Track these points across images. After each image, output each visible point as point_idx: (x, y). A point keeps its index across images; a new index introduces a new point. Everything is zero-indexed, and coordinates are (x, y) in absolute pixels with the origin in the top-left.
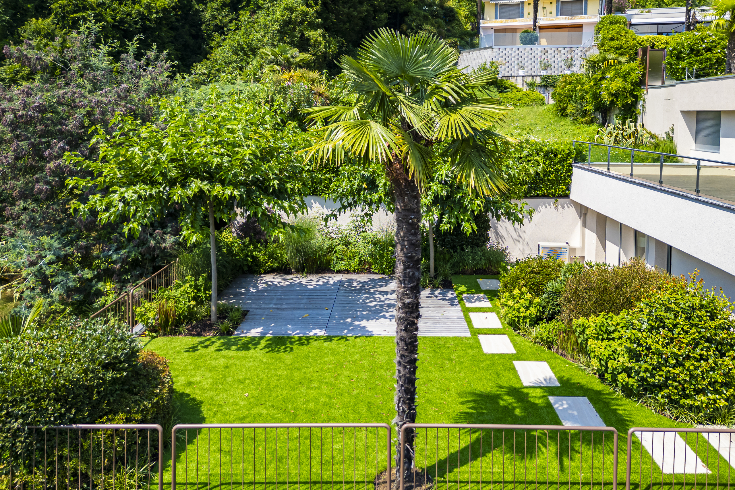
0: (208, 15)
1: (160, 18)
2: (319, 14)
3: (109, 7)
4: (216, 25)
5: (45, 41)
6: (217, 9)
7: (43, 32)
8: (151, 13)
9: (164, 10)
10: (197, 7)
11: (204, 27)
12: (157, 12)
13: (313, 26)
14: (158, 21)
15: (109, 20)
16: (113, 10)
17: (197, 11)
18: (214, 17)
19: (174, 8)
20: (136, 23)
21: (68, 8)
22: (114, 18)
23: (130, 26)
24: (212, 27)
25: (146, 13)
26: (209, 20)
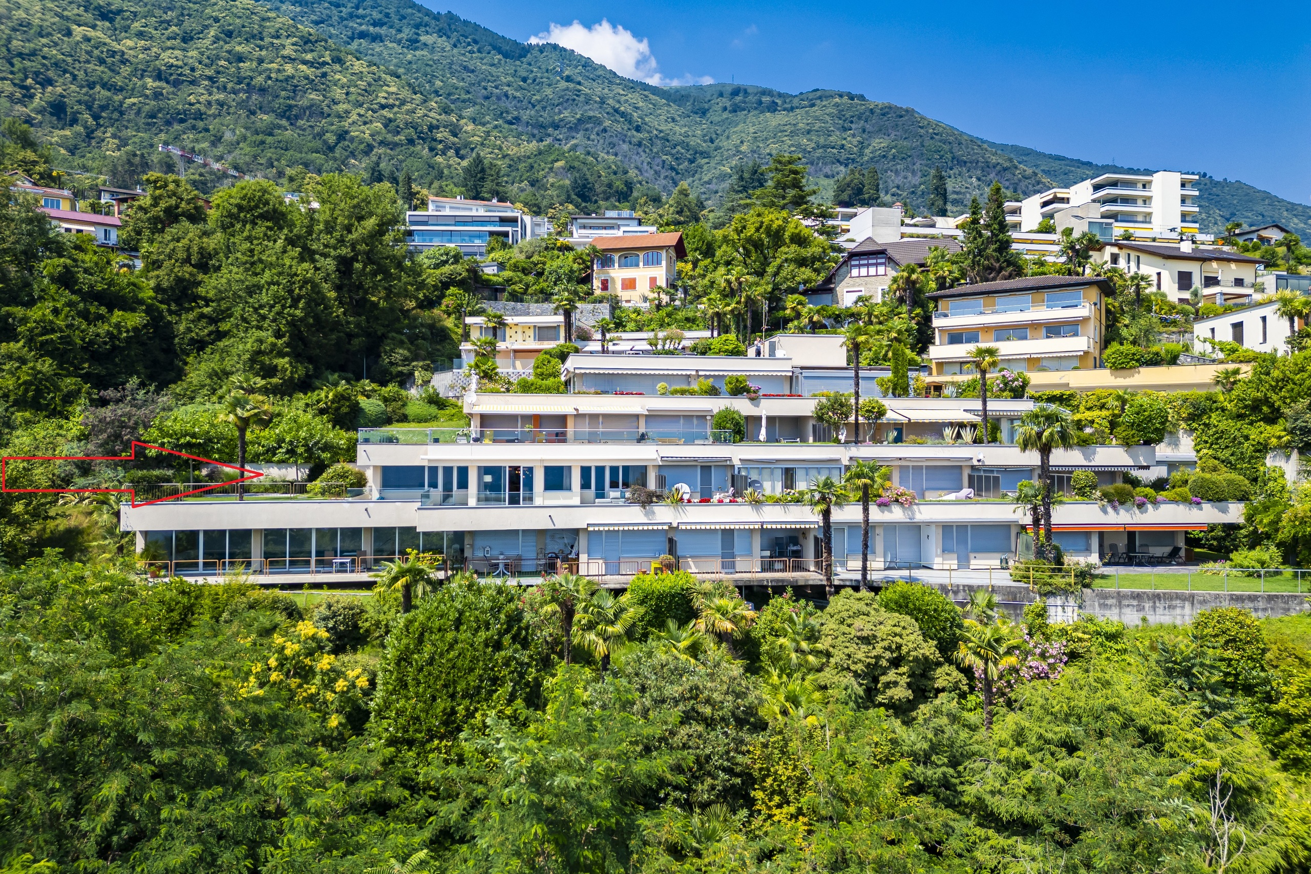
0: (182, 328)
1: (131, 337)
2: (288, 345)
3: (78, 328)
4: (192, 339)
5: (17, 365)
6: (193, 321)
7: (15, 356)
8: (120, 332)
9: (135, 329)
10: (169, 318)
11: (177, 340)
12: (128, 331)
13: (281, 355)
14: (128, 340)
15: (78, 341)
16: (82, 331)
17: (170, 323)
18: (189, 330)
19: (145, 326)
20: (105, 343)
21: (37, 331)
22: (83, 339)
23: (100, 347)
24: (186, 341)
25: (115, 332)
26: (184, 333)
